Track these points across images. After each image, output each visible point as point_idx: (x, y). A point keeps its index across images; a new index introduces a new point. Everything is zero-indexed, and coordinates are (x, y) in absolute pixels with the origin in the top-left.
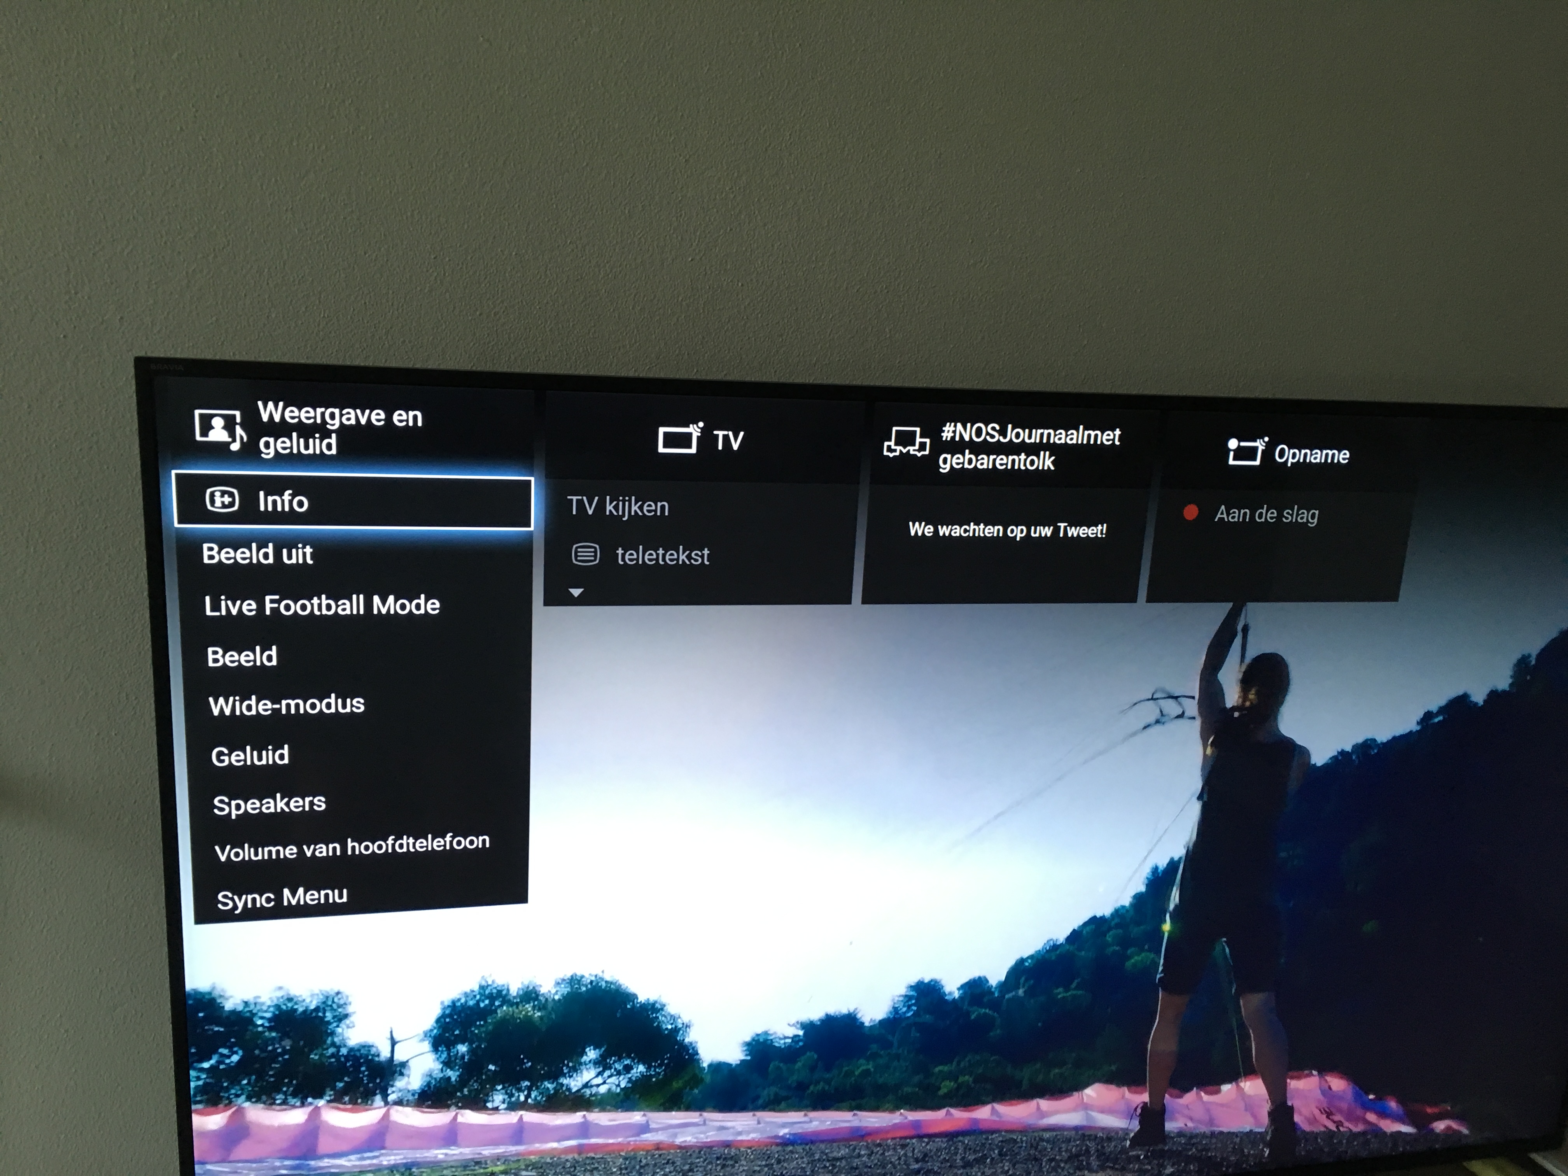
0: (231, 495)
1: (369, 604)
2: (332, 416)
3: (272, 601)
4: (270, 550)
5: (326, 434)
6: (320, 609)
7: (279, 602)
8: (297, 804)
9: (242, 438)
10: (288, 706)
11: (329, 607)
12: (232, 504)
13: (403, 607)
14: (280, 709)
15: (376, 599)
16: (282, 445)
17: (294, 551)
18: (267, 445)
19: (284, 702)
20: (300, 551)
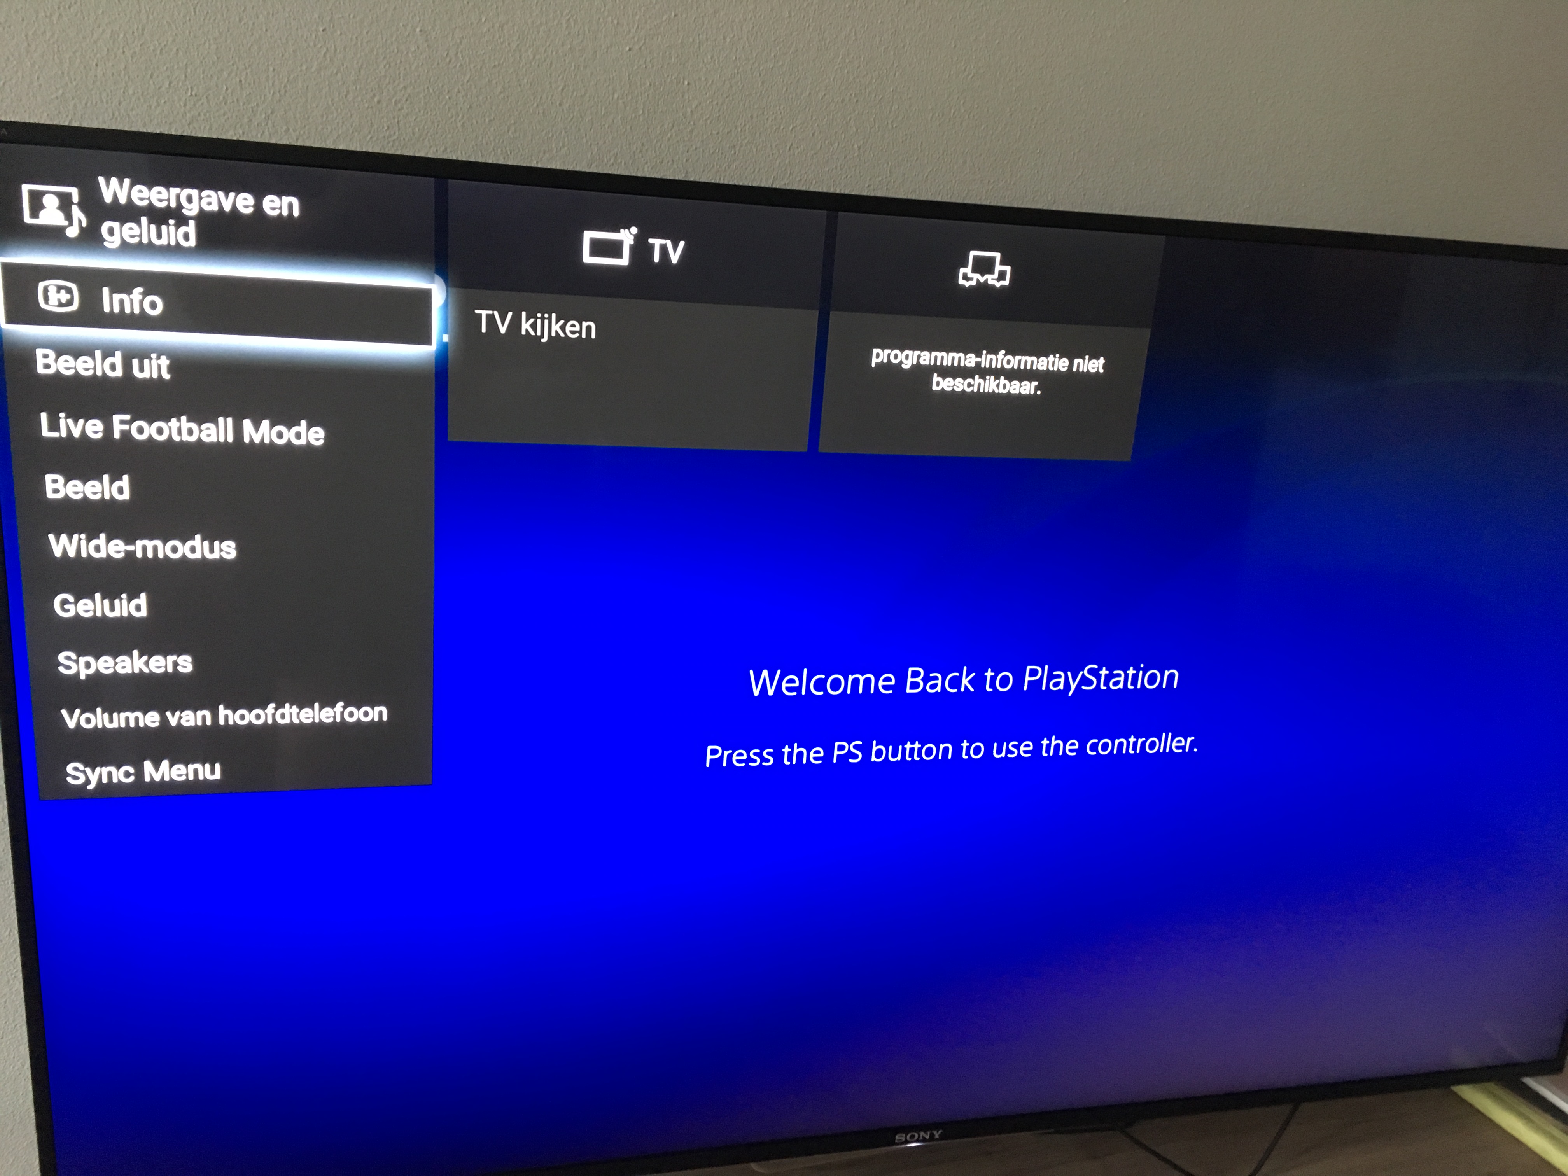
0: (69, 291)
1: (238, 430)
2: (190, 199)
3: (122, 422)
4: (118, 359)
5: (182, 220)
6: (180, 432)
7: (130, 423)
8: (159, 664)
9: (80, 221)
10: (144, 549)
11: (190, 432)
12: (70, 303)
13: (280, 435)
14: (134, 552)
15: (247, 424)
16: (129, 231)
17: (146, 361)
18: (111, 232)
19: (139, 543)
20: (154, 362)
